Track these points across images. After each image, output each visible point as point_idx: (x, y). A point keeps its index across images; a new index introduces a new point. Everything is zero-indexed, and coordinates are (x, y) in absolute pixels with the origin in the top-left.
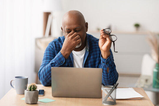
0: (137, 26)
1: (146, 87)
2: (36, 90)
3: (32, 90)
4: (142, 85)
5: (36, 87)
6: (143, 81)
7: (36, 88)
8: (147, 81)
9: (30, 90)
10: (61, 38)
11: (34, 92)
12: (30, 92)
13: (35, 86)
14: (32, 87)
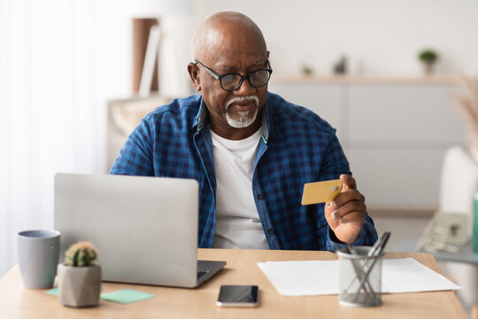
0: (429, 58)
1: (452, 249)
2: (93, 265)
3: (80, 263)
4: (440, 246)
5: (92, 255)
6: (442, 231)
7: (94, 258)
8: (454, 229)
9: (75, 264)
10: (179, 101)
11: (85, 270)
12: (76, 269)
13: (89, 251)
14: (81, 255)
